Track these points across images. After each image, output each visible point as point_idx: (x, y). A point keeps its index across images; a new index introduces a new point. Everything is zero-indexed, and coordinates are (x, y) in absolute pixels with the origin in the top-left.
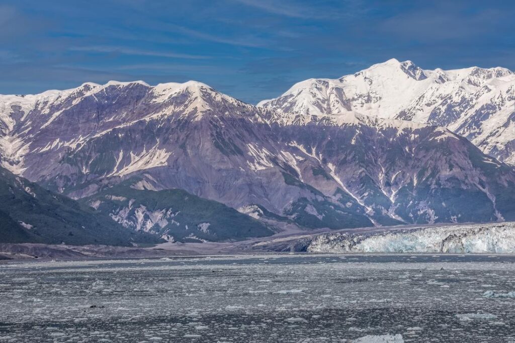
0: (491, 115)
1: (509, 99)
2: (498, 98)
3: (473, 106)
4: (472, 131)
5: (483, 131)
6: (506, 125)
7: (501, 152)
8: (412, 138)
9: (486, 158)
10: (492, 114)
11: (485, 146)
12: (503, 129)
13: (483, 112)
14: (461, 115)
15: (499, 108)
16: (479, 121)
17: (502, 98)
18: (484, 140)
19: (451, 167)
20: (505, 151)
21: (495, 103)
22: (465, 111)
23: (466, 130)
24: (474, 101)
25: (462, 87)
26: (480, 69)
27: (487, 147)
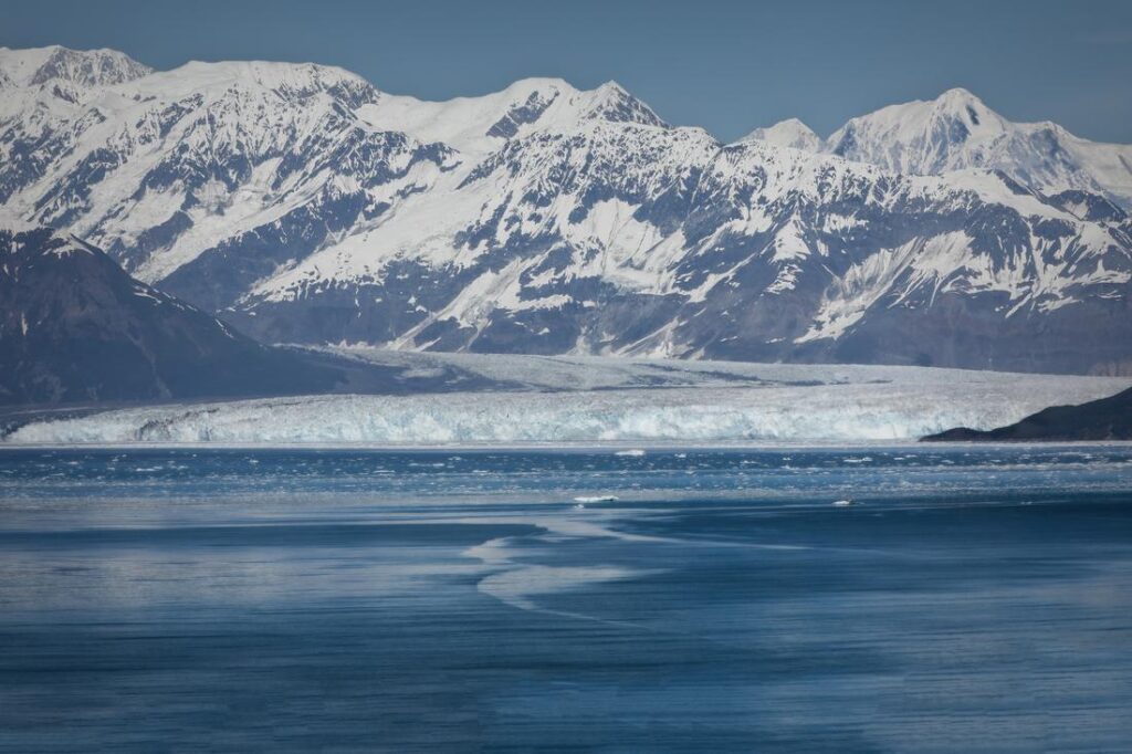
0: (107, 173)
1: (143, 140)
2: (121, 138)
3: (70, 151)
4: (72, 206)
5: (93, 206)
6: (138, 195)
7: (131, 252)
8: (14, 250)
9: (137, 288)
10: (110, 169)
11: (99, 237)
12: (132, 203)
13: (92, 165)
14: (48, 168)
15: (123, 157)
16: (85, 184)
17: (128, 137)
18: (96, 227)
19: (83, 304)
20: (139, 250)
21: (116, 147)
22: (56, 160)
23: (59, 202)
24: (73, 140)
25: (42, 104)
26: (68, 50)
27: (103, 241)
